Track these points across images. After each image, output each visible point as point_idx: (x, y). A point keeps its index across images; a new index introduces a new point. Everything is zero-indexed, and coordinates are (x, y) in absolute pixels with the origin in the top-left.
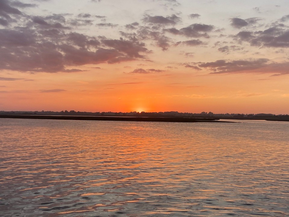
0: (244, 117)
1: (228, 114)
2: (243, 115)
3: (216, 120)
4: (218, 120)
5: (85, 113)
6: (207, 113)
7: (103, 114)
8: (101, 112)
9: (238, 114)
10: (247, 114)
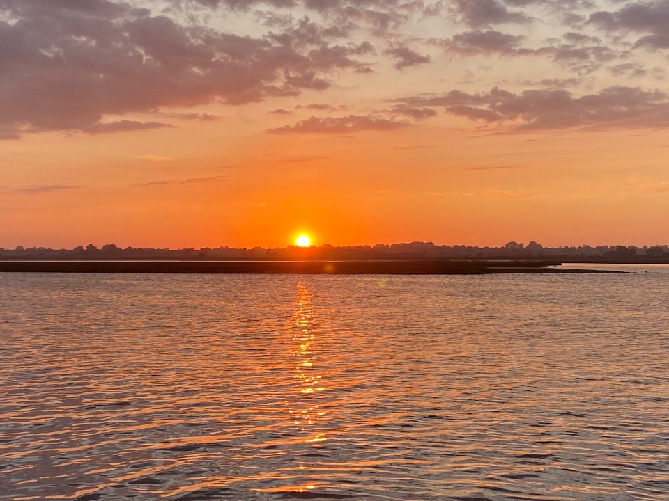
0: (637, 254)
1: (587, 247)
2: (633, 250)
3: (551, 267)
4: (558, 267)
5: (150, 250)
6: (522, 245)
7: (204, 253)
8: (197, 249)
9: (619, 247)
10: (645, 247)
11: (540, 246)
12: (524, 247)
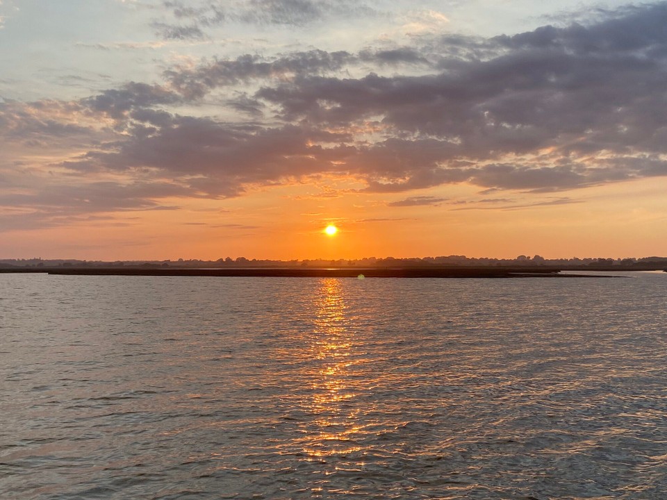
2: (610, 261)
3: (554, 273)
9: (600, 259)
10: (619, 259)
11: (542, 258)
12: (531, 259)
